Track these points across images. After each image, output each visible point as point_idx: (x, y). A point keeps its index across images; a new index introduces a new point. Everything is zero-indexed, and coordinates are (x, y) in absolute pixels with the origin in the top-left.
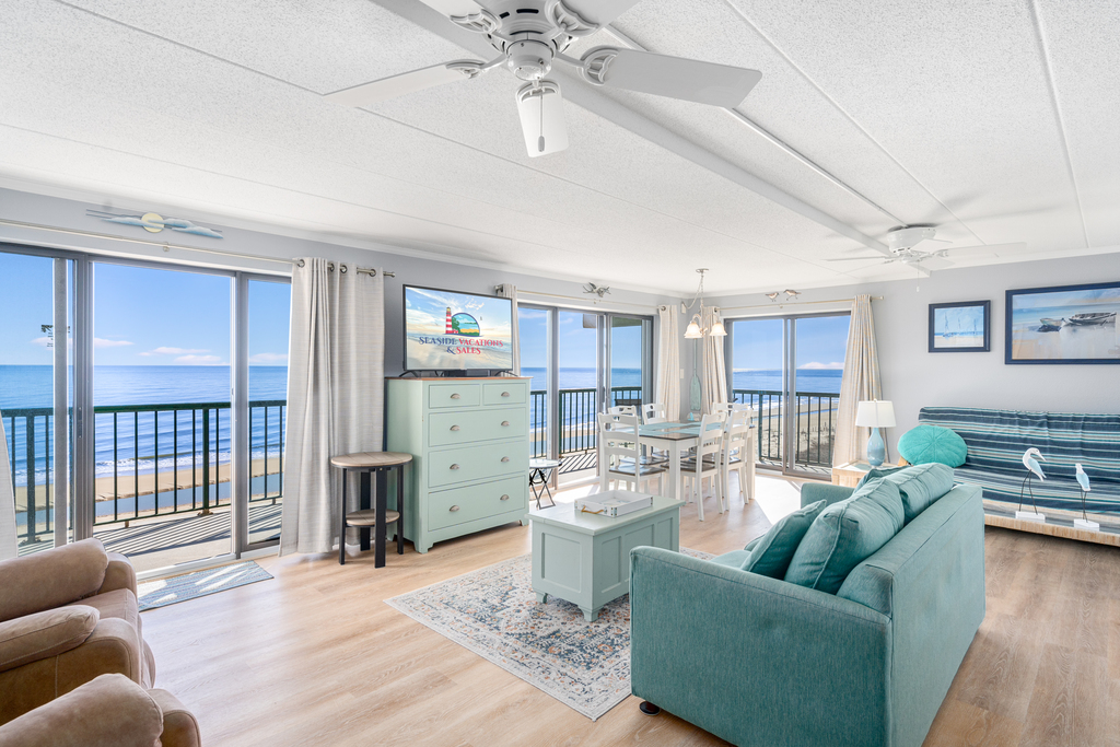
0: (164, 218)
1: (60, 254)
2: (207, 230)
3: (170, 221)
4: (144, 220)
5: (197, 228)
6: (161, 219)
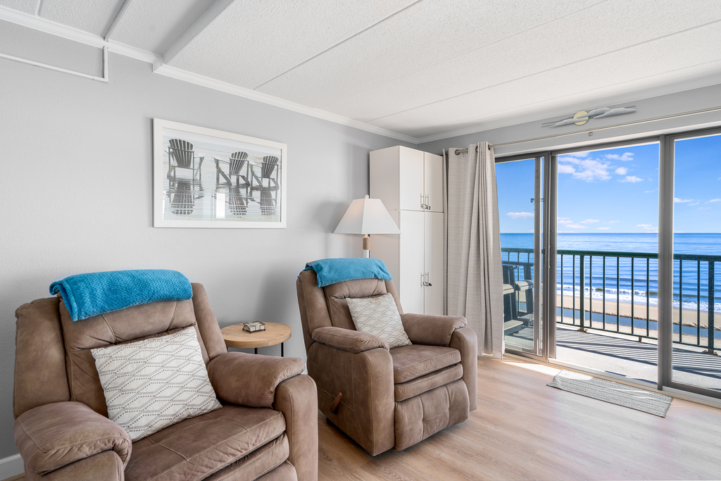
0: (588, 112)
1: (537, 155)
2: (622, 109)
3: (592, 113)
4: (575, 119)
5: (613, 111)
6: (586, 113)
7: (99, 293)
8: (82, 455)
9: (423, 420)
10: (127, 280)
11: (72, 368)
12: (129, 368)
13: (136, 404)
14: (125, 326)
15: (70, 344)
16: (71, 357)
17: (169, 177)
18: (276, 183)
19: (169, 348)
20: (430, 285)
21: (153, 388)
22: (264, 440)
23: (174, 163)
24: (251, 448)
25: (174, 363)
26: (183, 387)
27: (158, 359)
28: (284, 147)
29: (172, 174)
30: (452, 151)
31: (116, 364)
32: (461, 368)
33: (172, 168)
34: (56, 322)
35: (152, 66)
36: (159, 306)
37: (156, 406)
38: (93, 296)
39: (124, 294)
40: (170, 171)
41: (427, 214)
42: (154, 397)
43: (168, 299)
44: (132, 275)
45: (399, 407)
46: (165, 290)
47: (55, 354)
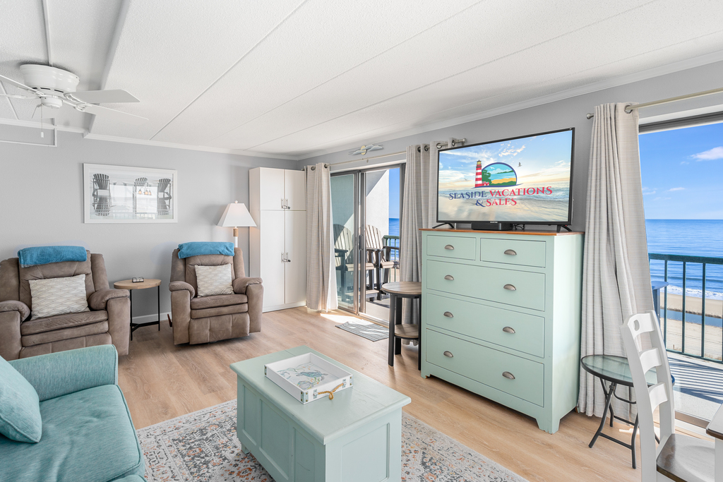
2: (377, 147)
4: (361, 150)
5: (374, 147)
6: (365, 147)
7: (35, 256)
8: (4, 310)
9: (210, 330)
10: (51, 250)
11: (21, 288)
12: (44, 289)
13: (44, 303)
14: (47, 272)
15: (21, 278)
16: (21, 284)
17: (93, 195)
18: (169, 195)
19: (66, 282)
20: (289, 261)
21: (53, 298)
22: (91, 320)
23: (97, 187)
24: (83, 322)
25: (67, 289)
26: (68, 299)
27: (58, 286)
28: (175, 173)
29: (96, 193)
30: (309, 167)
31: (38, 287)
32: (246, 305)
33: (95, 190)
34: (16, 269)
35: (83, 135)
36: (68, 264)
37: (53, 306)
38: (31, 257)
39: (47, 257)
40: (94, 192)
41: (287, 212)
42: (53, 301)
43: (72, 261)
44: (54, 249)
45: (192, 321)
46: (70, 256)
47: (14, 282)
